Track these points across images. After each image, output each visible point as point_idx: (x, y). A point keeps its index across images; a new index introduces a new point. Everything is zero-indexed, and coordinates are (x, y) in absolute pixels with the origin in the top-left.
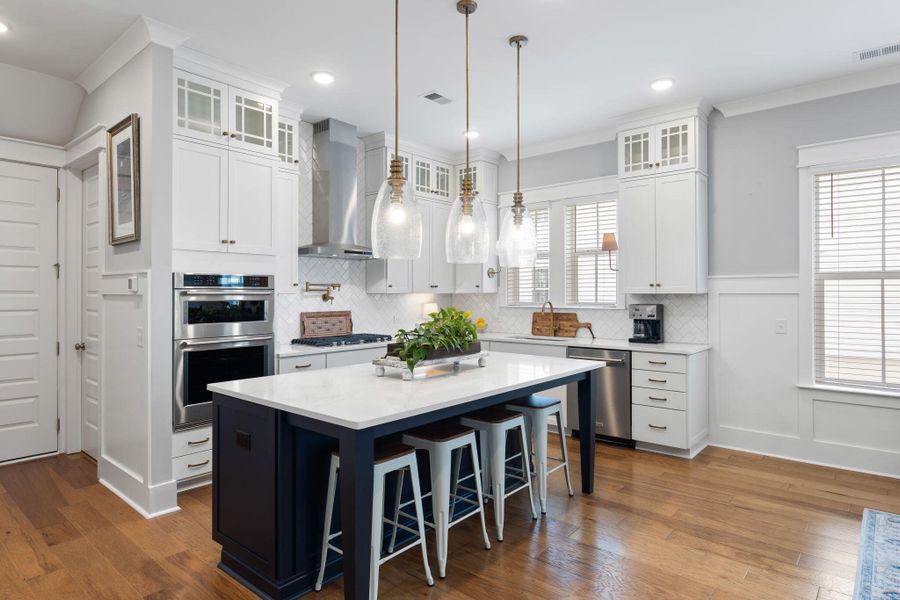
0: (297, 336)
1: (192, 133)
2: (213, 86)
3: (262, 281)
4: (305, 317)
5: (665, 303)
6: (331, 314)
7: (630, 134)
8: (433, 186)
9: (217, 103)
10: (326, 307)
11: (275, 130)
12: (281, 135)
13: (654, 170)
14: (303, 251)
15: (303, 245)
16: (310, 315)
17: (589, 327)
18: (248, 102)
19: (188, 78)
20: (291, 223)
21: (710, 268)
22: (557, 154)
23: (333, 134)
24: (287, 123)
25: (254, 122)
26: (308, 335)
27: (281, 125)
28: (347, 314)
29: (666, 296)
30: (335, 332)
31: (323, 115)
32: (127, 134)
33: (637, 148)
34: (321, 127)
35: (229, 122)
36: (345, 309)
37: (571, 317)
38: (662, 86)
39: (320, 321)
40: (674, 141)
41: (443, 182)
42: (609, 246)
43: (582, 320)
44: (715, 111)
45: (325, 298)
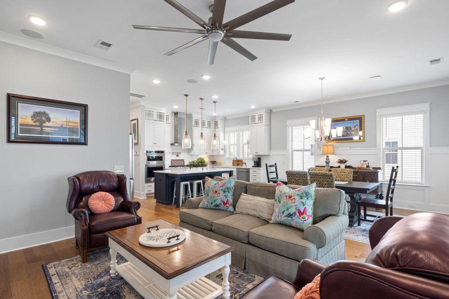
0: (170, 165)
1: (149, 121)
2: (152, 110)
3: (162, 152)
4: (172, 161)
5: (261, 157)
6: (179, 160)
7: (252, 115)
8: (206, 126)
9: (153, 114)
10: (177, 158)
11: (165, 116)
12: (166, 117)
13: (257, 124)
14: (172, 145)
15: (172, 143)
16: (174, 160)
17: (245, 163)
18: (159, 113)
19: (147, 109)
20: (169, 137)
21: (270, 149)
22: (237, 118)
23: (179, 115)
24: (168, 114)
25: (160, 116)
26: (173, 165)
27: (166, 115)
28: (183, 160)
29: (261, 155)
30: (180, 164)
31: (176, 111)
32: (136, 122)
33: (253, 119)
34: (176, 114)
35: (155, 118)
36: (182, 159)
37: (241, 161)
38: (253, 107)
39: (176, 162)
40: (260, 118)
41: (209, 124)
42: (248, 143)
43: (244, 162)
44: (271, 110)
45: (177, 156)
